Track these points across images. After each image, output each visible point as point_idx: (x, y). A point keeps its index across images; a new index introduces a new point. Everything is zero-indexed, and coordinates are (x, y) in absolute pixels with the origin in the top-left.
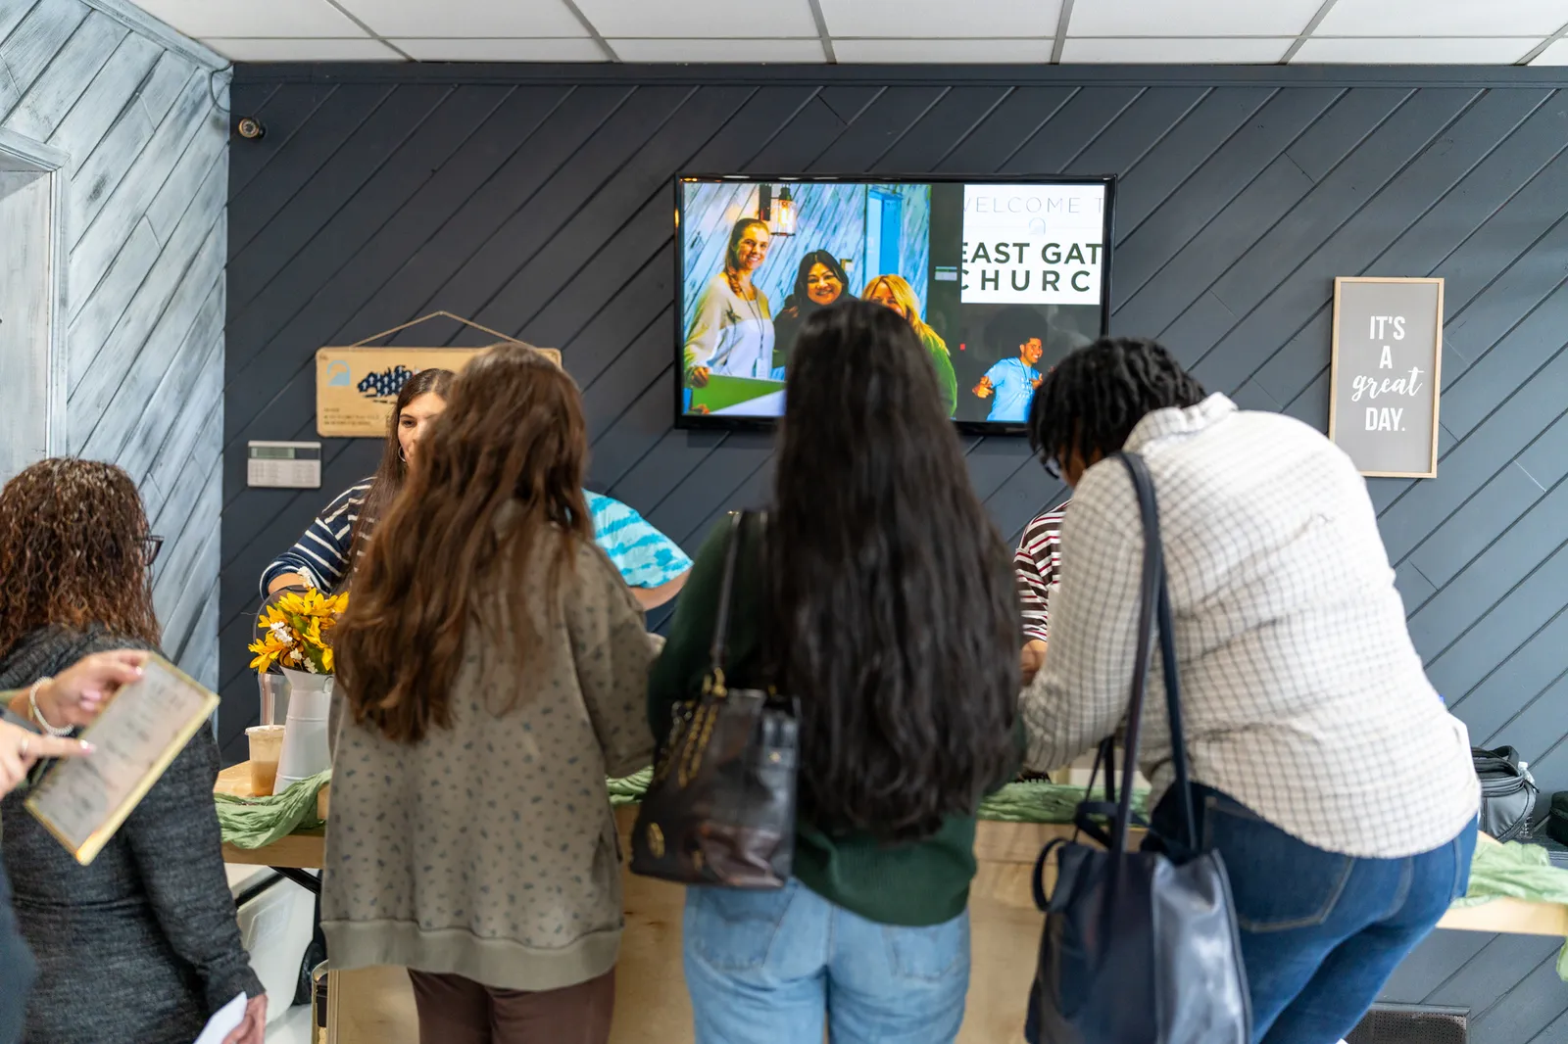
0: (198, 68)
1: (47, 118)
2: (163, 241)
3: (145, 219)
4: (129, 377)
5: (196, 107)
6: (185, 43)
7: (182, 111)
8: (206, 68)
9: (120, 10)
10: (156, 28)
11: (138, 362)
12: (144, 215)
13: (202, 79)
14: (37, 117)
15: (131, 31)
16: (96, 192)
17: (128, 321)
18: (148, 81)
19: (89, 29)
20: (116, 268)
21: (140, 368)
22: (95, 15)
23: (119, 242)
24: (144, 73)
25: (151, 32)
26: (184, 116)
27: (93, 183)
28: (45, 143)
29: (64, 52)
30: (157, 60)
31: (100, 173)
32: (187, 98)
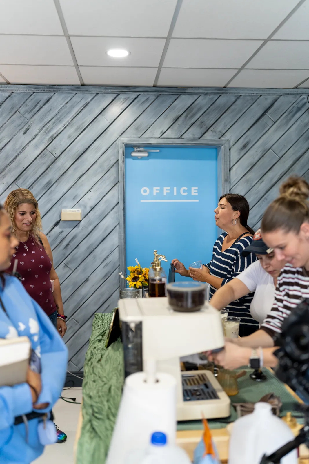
0: (301, 96)
1: (220, 132)
2: (280, 155)
3: (270, 150)
4: (264, 198)
5: (299, 109)
6: (288, 91)
7: (290, 113)
8: (304, 95)
9: (252, 92)
10: (271, 91)
11: (268, 193)
12: (270, 149)
13: (304, 98)
14: (215, 132)
15: (261, 96)
16: (245, 146)
17: (262, 182)
18: (271, 108)
19: (239, 102)
20: (255, 167)
21: (269, 195)
22: (242, 97)
23: (257, 159)
24: (268, 107)
25: (269, 93)
26: (291, 114)
27: (243, 144)
28: (219, 139)
29: (227, 111)
30: (276, 100)
31: (246, 140)
32: (294, 107)
